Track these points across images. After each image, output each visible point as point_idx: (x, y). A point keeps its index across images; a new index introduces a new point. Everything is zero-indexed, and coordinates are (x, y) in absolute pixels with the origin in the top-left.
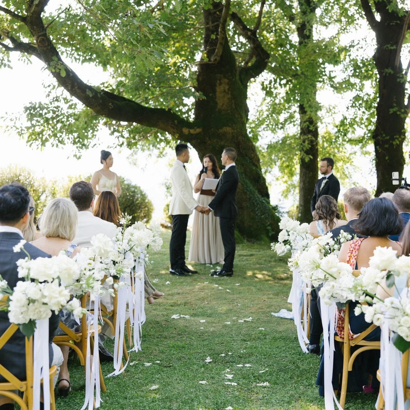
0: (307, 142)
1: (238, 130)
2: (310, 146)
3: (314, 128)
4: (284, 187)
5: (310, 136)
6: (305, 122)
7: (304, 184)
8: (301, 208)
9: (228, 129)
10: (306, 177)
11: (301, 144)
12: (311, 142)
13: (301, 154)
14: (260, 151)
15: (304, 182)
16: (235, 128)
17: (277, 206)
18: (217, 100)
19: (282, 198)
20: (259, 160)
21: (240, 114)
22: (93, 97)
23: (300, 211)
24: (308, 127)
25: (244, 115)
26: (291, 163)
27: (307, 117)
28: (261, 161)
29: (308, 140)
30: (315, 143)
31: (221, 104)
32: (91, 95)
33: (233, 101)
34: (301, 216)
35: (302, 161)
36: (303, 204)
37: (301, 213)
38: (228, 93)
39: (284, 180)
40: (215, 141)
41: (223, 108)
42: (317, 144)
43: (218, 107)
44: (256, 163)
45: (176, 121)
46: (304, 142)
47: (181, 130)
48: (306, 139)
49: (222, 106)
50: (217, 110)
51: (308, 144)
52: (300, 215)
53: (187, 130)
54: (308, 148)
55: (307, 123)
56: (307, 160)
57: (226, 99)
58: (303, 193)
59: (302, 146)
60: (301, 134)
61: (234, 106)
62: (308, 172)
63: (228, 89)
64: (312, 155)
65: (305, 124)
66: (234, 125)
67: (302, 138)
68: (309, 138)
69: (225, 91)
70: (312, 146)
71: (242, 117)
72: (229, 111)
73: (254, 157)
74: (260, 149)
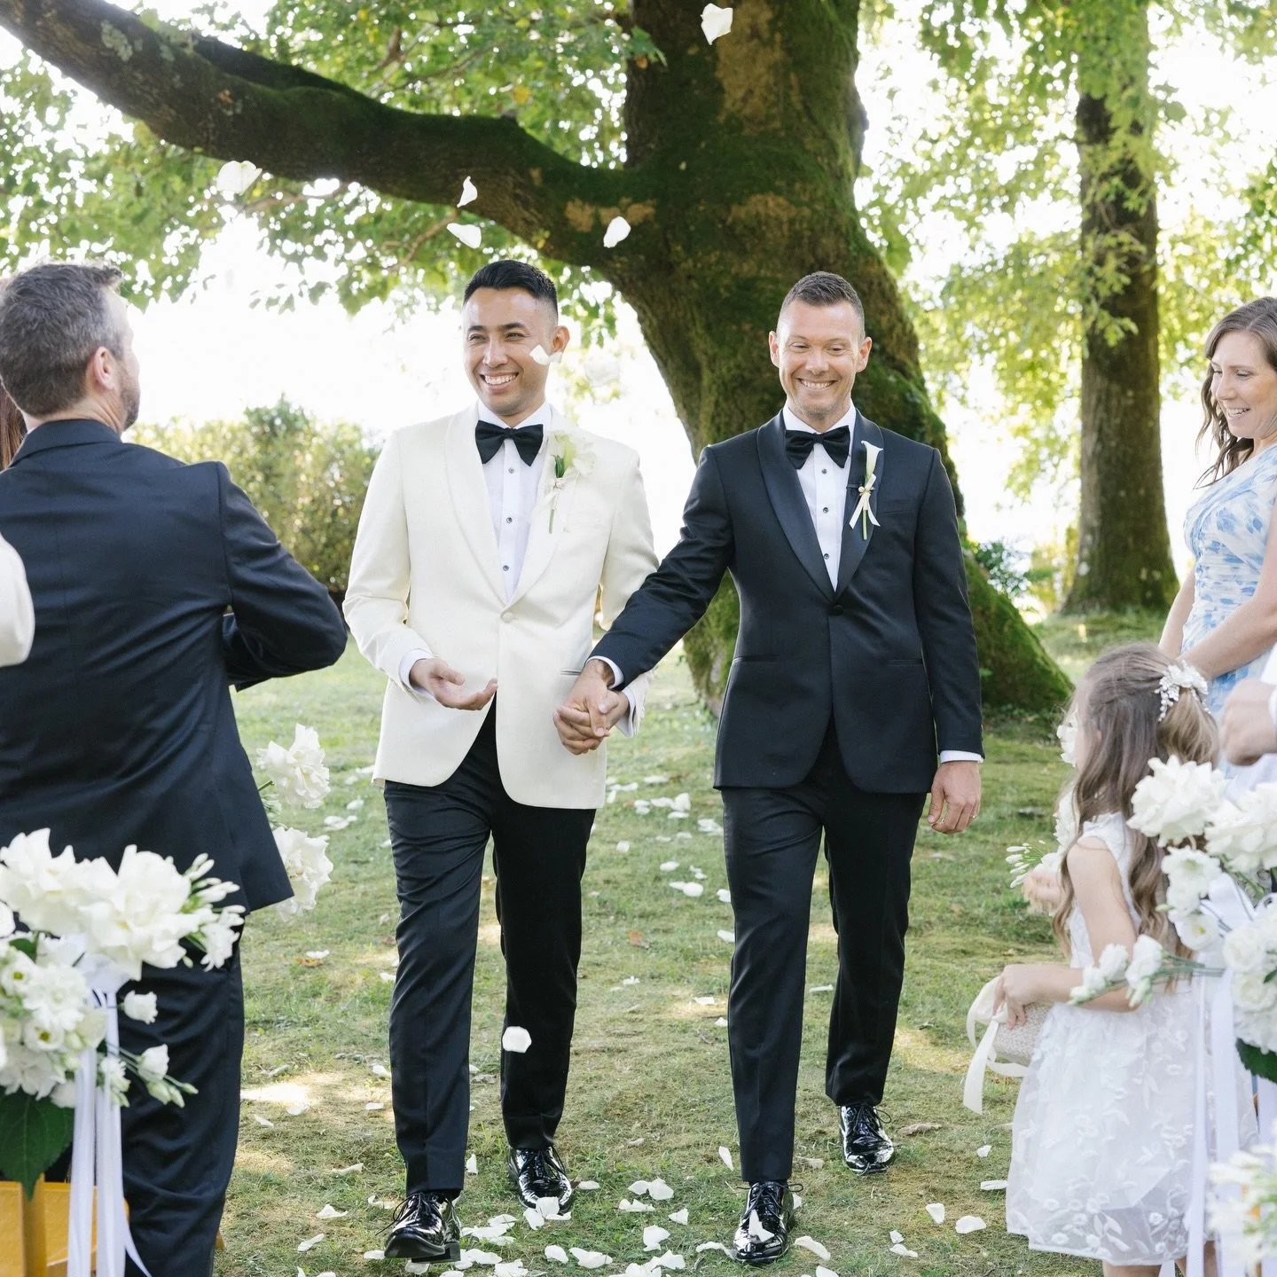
0: (1112, 262)
1: (819, 207)
2: (1126, 280)
3: (1144, 201)
4: (1016, 451)
5: (1125, 237)
6: (1105, 177)
7: (1100, 440)
8: (1089, 538)
9: (769, 206)
10: (1107, 410)
11: (1090, 272)
12: (1133, 260)
13: (1084, 315)
14: (915, 305)
15: (1100, 430)
16: (805, 198)
17: (998, 547)
18: (719, 74)
19: (1008, 497)
20: (912, 342)
21: (825, 136)
22: (135, 62)
23: (1086, 552)
24: (1120, 197)
25: (842, 142)
26: (1043, 354)
27: (1114, 156)
28: (921, 346)
29: (1119, 256)
30: (1146, 268)
31: (740, 94)
32: (125, 53)
33: (793, 78)
34: (1090, 574)
35: (1094, 341)
36: (1096, 523)
37: (1091, 561)
38: (769, 43)
39: (1017, 421)
40: (713, 258)
41: (748, 111)
42: (1154, 273)
43: (728, 105)
44: (901, 356)
45: (535, 173)
46: (1100, 261)
47: (561, 210)
48: (1109, 248)
49: (744, 100)
50: (721, 118)
51: (1119, 270)
52: (1084, 569)
53: (589, 210)
54: (1117, 288)
55: (1116, 181)
56: (1113, 337)
57: (760, 69)
58: (1095, 478)
59: (1092, 281)
60: (1087, 227)
61: (795, 98)
62: (1115, 388)
63: (771, 22)
64: (1134, 319)
65: (1106, 187)
66: (798, 186)
67: (1090, 244)
68: (1120, 245)
69: (755, 33)
70: (1135, 277)
71: (833, 151)
72: (777, 124)
73: (891, 329)
74: (916, 297)
